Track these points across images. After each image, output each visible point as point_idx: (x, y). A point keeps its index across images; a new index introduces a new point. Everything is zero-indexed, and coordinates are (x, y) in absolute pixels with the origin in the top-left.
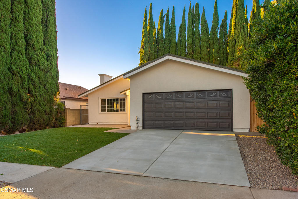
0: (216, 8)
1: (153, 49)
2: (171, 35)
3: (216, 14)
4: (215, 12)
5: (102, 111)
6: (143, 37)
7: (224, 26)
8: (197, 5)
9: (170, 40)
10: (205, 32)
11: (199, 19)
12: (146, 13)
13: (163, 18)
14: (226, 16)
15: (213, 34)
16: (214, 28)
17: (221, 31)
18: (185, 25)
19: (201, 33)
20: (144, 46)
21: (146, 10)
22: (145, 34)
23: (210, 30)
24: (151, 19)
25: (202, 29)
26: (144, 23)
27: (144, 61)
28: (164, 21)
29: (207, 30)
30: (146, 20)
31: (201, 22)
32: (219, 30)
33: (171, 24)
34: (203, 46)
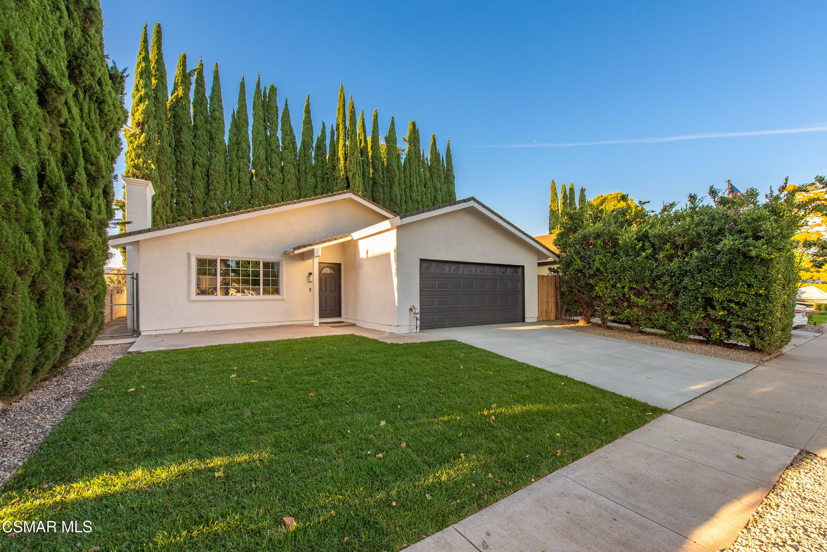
0: (308, 112)
1: (167, 139)
2: (214, 125)
3: (308, 122)
4: (306, 118)
5: (202, 292)
6: (141, 100)
7: (320, 147)
8: (273, 89)
9: (209, 133)
10: (291, 145)
11: (277, 118)
12: (145, 41)
13: (190, 74)
14: (323, 132)
15: (305, 155)
16: (306, 145)
17: (317, 155)
18: (246, 115)
19: (281, 145)
20: (143, 124)
21: (146, 35)
22: (146, 94)
23: (299, 145)
24: (160, 61)
25: (284, 139)
26: (143, 64)
27: (144, 162)
28: (191, 84)
29: (294, 144)
30: (146, 59)
31: (283, 125)
32: (313, 153)
33: (212, 99)
34: (289, 172)
